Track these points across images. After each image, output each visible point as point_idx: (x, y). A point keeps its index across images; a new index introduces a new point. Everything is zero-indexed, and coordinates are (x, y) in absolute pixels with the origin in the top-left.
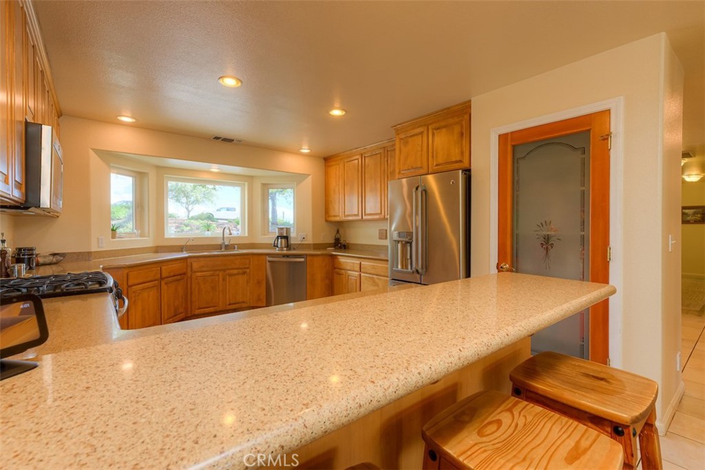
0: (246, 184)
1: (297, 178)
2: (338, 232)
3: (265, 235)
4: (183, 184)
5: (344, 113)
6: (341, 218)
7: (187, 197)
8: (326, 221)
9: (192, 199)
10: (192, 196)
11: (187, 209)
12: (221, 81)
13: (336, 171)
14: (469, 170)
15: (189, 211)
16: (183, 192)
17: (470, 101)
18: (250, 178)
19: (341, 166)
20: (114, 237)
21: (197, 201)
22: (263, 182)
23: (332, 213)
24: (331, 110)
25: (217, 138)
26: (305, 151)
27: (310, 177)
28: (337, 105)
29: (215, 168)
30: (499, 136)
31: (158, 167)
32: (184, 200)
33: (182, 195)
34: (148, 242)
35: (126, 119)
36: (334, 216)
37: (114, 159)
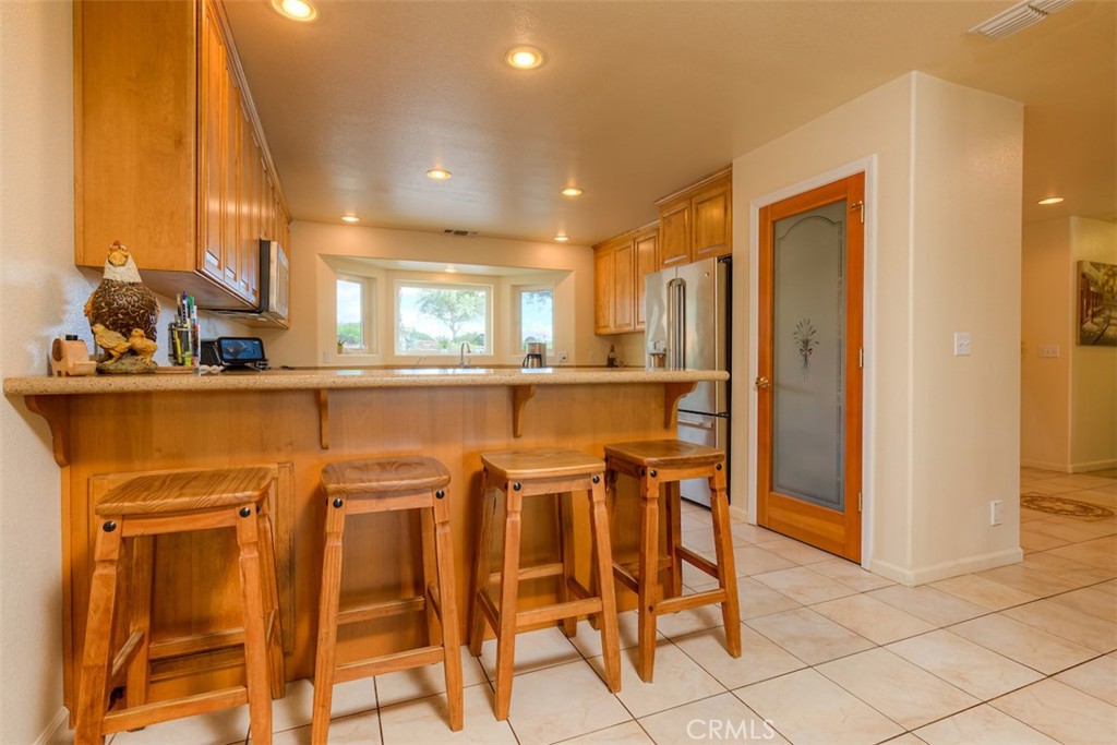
0: (492, 286)
1: (556, 275)
2: (612, 350)
3: (515, 353)
4: (448, 291)
5: (580, 192)
6: (612, 329)
7: (452, 310)
8: (596, 334)
9: (459, 314)
10: (459, 308)
11: (452, 328)
12: (429, 174)
13: (607, 263)
14: (730, 257)
15: (455, 332)
16: (447, 303)
17: (731, 165)
18: (496, 279)
19: (612, 256)
20: (340, 351)
21: (465, 316)
22: (514, 283)
23: (602, 323)
24: (564, 189)
25: (448, 231)
26: (562, 238)
27: (572, 274)
28: (572, 182)
29: (451, 268)
30: (760, 210)
31: (388, 270)
32: (448, 315)
33: (445, 308)
34: (377, 360)
35: (350, 219)
36: (605, 327)
37: (341, 264)
